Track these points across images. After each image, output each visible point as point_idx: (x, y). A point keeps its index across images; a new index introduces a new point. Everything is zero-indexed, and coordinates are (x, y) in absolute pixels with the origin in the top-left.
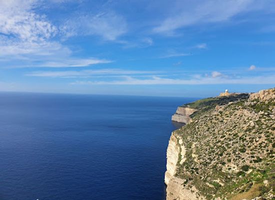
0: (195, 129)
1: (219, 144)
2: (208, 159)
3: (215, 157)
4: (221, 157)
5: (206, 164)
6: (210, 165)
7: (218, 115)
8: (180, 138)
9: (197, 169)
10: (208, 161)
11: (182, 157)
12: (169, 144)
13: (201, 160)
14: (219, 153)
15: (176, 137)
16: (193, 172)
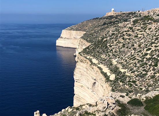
0: (107, 47)
1: (148, 56)
2: (143, 71)
3: (150, 68)
4: (156, 68)
5: (143, 76)
6: (147, 76)
7: (128, 31)
8: (91, 58)
9: (134, 82)
10: (144, 73)
11: (108, 74)
12: (77, 66)
13: (136, 73)
14: (153, 64)
15: (86, 57)
16: (131, 85)
